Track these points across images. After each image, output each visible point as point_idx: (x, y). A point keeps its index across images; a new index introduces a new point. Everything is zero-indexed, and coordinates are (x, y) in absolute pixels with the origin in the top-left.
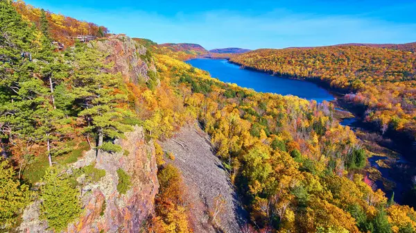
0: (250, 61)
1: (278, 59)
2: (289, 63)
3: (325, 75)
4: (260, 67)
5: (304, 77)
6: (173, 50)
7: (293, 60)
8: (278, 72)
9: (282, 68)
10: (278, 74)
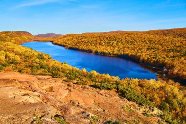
0: (70, 43)
1: (92, 41)
2: (100, 44)
3: (130, 52)
4: (81, 47)
5: (115, 54)
6: (10, 36)
7: (102, 42)
8: (96, 51)
9: (97, 48)
10: (96, 53)
